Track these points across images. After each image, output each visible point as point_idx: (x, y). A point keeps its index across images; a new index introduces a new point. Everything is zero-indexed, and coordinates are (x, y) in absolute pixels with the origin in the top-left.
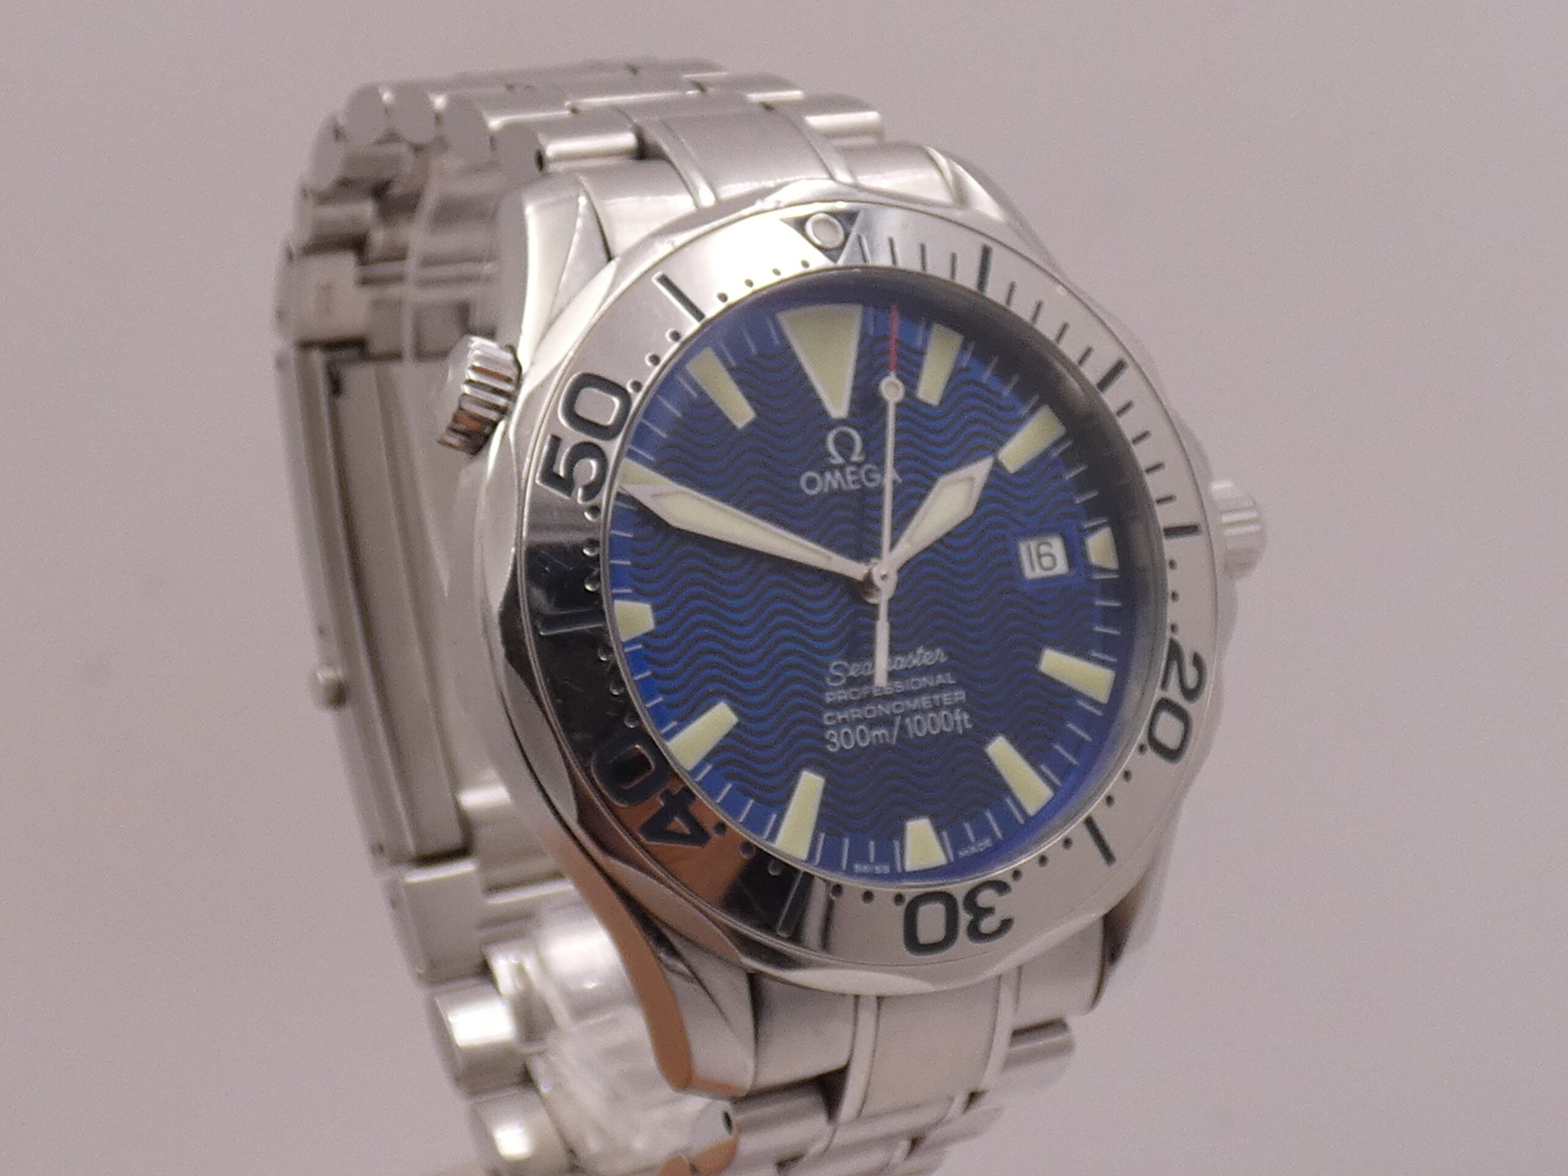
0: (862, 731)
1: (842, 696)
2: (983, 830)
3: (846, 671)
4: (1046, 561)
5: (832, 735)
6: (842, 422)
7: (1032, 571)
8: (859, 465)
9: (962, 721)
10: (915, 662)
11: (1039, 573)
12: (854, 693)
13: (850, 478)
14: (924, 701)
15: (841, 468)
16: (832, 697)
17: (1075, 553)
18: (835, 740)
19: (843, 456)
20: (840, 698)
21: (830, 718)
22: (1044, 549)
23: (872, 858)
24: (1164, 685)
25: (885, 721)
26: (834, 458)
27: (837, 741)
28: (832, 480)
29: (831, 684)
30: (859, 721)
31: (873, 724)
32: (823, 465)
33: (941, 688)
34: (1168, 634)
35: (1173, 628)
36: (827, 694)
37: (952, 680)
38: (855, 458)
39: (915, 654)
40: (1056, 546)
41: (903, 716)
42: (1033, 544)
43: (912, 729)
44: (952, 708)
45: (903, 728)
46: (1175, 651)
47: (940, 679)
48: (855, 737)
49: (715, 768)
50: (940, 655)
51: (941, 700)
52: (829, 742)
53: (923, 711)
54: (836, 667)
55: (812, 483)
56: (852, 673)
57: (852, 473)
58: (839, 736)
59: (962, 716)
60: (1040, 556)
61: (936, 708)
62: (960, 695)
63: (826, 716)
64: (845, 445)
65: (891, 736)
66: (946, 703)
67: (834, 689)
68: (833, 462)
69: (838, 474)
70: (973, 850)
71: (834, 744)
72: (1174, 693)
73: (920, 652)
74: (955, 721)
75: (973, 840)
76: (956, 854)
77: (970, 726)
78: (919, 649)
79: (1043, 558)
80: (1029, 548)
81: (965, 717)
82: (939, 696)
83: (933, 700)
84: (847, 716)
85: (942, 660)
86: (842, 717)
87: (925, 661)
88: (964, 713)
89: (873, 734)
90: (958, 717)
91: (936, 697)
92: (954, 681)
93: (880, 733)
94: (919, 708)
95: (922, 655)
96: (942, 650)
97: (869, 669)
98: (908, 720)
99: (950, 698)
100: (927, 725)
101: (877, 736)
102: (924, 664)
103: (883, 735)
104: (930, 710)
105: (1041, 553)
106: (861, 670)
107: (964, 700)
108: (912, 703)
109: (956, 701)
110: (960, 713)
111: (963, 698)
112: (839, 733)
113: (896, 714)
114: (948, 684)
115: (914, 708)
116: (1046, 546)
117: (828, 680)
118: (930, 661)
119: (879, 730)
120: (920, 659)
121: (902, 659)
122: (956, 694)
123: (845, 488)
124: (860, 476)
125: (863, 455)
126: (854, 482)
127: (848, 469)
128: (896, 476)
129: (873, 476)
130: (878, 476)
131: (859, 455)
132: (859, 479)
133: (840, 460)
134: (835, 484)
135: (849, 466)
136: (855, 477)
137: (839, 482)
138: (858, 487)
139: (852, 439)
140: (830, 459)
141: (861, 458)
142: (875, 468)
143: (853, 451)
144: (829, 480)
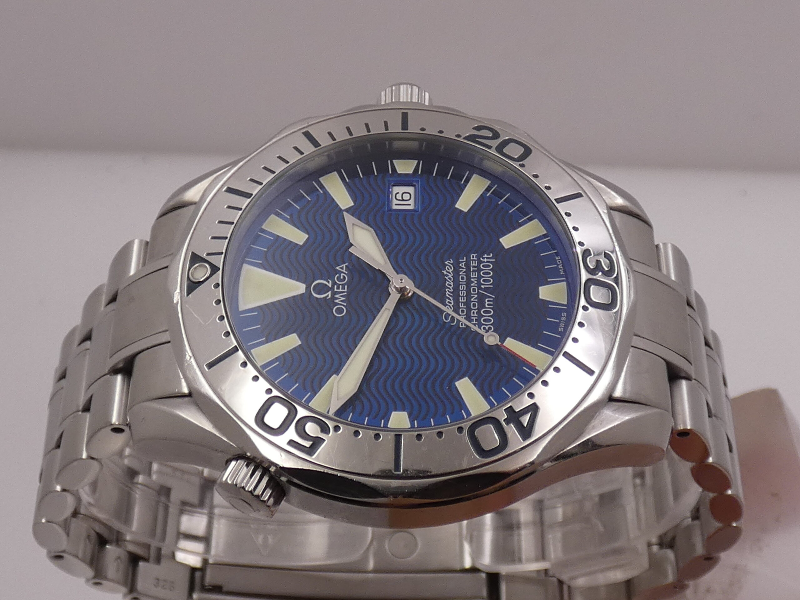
0: (484, 312)
2: (551, 260)
4: (406, 197)
6: (308, 288)
7: (410, 205)
8: (334, 283)
9: (487, 258)
10: (450, 276)
11: (412, 202)
12: (463, 311)
13: (340, 290)
14: (474, 275)
15: (334, 293)
16: (462, 324)
17: (404, 181)
18: (487, 327)
19: (328, 291)
22: (399, 197)
23: (558, 321)
24: (490, 147)
25: (481, 299)
26: (328, 295)
28: (340, 299)
29: (455, 322)
30: (479, 312)
31: (482, 305)
32: (331, 302)
33: (468, 266)
34: (461, 139)
35: (458, 136)
36: (460, 326)
37: (464, 259)
38: (330, 286)
39: (447, 275)
40: (398, 190)
41: (480, 288)
42: (395, 202)
43: (488, 285)
44: (480, 262)
45: (486, 290)
46: (471, 138)
47: (463, 265)
48: (487, 316)
49: (492, 395)
50: (448, 263)
51: (474, 267)
53: (479, 277)
54: (446, 318)
55: (340, 311)
57: (338, 288)
58: (485, 325)
60: (403, 200)
61: (479, 270)
62: (474, 256)
64: (321, 289)
65: (491, 297)
66: (476, 265)
67: (458, 322)
68: (330, 296)
69: (337, 296)
70: (560, 267)
71: (490, 328)
72: (494, 143)
73: (445, 272)
74: (487, 262)
75: (556, 266)
76: (562, 276)
77: (491, 255)
78: (444, 273)
79: (404, 199)
80: (396, 205)
81: (486, 256)
82: (472, 267)
83: (474, 271)
84: (474, 318)
85: (452, 262)
86: (474, 320)
87: (450, 271)
88: (484, 256)
89: (487, 306)
90: (485, 260)
91: (472, 269)
92: (465, 258)
93: (487, 303)
94: (476, 279)
95: (447, 271)
96: (446, 261)
97: (450, 301)
98: (483, 286)
99: (474, 262)
100: (487, 277)
101: (488, 305)
102: (452, 272)
103: (488, 301)
104: (479, 274)
105: (401, 199)
106: (450, 306)
107: (476, 254)
108: (473, 282)
109: (476, 259)
110: (484, 258)
111: (475, 255)
112: (483, 324)
113: (478, 292)
114: (466, 261)
115: (476, 282)
116: (397, 195)
117: (452, 324)
118: (451, 268)
119: (485, 303)
120: (449, 273)
121: (447, 283)
122: (472, 259)
123: (346, 293)
124: (340, 284)
125: (329, 280)
126: (343, 288)
127: (336, 290)
128: (344, 265)
129: (342, 278)
130: (342, 274)
131: (329, 282)
132: (342, 285)
133: (330, 293)
134: (343, 299)
135: (334, 289)
136: (341, 286)
137: (341, 296)
138: (346, 286)
139: (318, 284)
140: (328, 298)
141: (330, 282)
142: (338, 275)
143: (326, 285)
144: (339, 301)
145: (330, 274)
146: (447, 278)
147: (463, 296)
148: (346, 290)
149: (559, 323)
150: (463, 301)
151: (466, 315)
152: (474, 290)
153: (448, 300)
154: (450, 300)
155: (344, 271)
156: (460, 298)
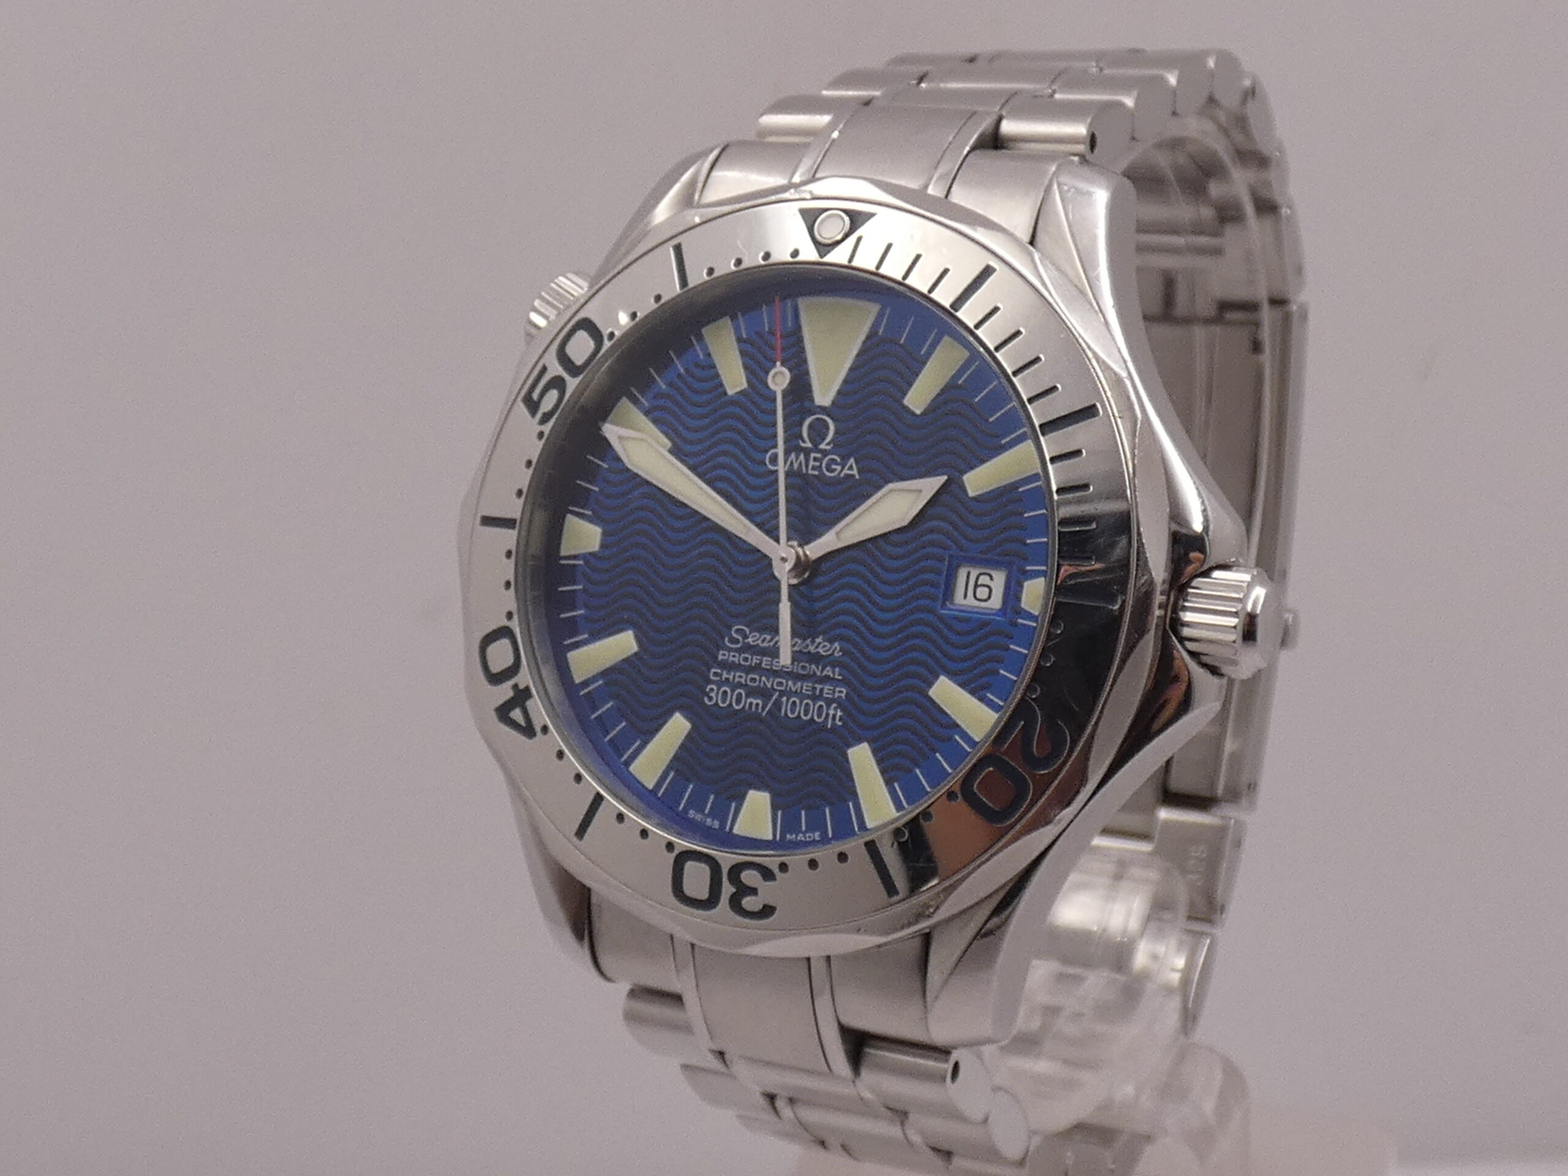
0: (740, 694)
1: (736, 659)
2: (816, 824)
3: (745, 637)
4: (982, 593)
5: (712, 690)
6: (823, 409)
7: (964, 598)
8: (825, 453)
9: (834, 716)
10: (812, 649)
11: (971, 601)
12: (746, 659)
13: (811, 463)
14: (806, 687)
15: (807, 452)
16: (724, 655)
17: (1012, 593)
18: (713, 694)
19: (813, 442)
20: (731, 659)
21: (715, 674)
22: (984, 579)
23: (707, 811)
25: (764, 693)
26: (804, 441)
27: (715, 696)
28: (797, 461)
29: (728, 644)
30: (740, 685)
31: (752, 692)
32: (792, 445)
33: (826, 679)
36: (721, 652)
37: (838, 675)
38: (823, 446)
39: (813, 642)
40: (998, 580)
41: (782, 693)
42: (974, 572)
43: (785, 709)
44: (829, 701)
45: (778, 704)
47: (828, 671)
48: (732, 698)
49: (606, 684)
50: (836, 648)
51: (822, 690)
52: (707, 695)
53: (802, 696)
54: (737, 631)
55: (775, 459)
56: (750, 640)
57: (815, 459)
58: (718, 692)
59: (836, 711)
60: (976, 586)
61: (814, 698)
62: (842, 692)
63: (713, 670)
64: (818, 430)
65: (763, 709)
66: (825, 695)
67: (730, 650)
68: (803, 445)
69: (802, 457)
70: (800, 837)
71: (710, 699)
73: (818, 640)
74: (827, 715)
75: (804, 828)
76: (783, 836)
77: (840, 724)
78: (818, 637)
79: (979, 590)
80: (969, 574)
81: (839, 713)
82: (821, 686)
83: (814, 689)
84: (731, 677)
85: (836, 654)
86: (727, 676)
87: (821, 650)
88: (839, 710)
89: (749, 701)
90: (831, 712)
91: (819, 686)
92: (840, 678)
93: (755, 702)
94: (799, 691)
95: (820, 643)
96: (839, 644)
97: (766, 641)
98: (784, 699)
99: (831, 692)
100: (800, 709)
101: (751, 704)
102: (818, 652)
103: (757, 705)
104: (808, 697)
105: (980, 582)
106: (758, 639)
107: (844, 698)
108: (795, 684)
109: (836, 696)
110: (835, 709)
111: (843, 695)
112: (719, 689)
113: (776, 690)
114: (833, 679)
115: (794, 689)
116: (988, 578)
117: (726, 639)
118: (825, 651)
119: (755, 699)
120: (817, 647)
121: (799, 642)
122: (838, 689)
123: (804, 471)
124: (821, 464)
125: (832, 445)
126: (814, 468)
127: (813, 455)
128: (855, 472)
129: (834, 467)
130: (839, 468)
131: (828, 444)
132: (820, 466)
133: (809, 445)
134: (796, 466)
135: (815, 452)
136: (817, 464)
137: (800, 464)
138: (816, 473)
139: (827, 428)
140: (800, 442)
141: (828, 447)
142: (839, 460)
143: (824, 439)
144: (792, 460)
145: (844, 448)
146: (808, 641)
147: (771, 665)
148: (810, 472)
149: (702, 811)
150: (764, 663)
151: (740, 664)
152: (780, 684)
153: (768, 637)
154: (770, 641)
155: (846, 471)
156: (770, 659)
